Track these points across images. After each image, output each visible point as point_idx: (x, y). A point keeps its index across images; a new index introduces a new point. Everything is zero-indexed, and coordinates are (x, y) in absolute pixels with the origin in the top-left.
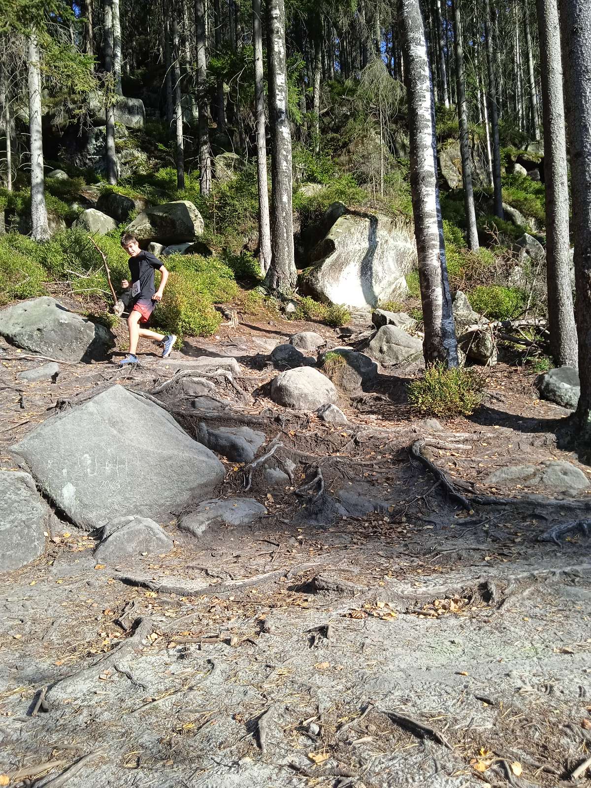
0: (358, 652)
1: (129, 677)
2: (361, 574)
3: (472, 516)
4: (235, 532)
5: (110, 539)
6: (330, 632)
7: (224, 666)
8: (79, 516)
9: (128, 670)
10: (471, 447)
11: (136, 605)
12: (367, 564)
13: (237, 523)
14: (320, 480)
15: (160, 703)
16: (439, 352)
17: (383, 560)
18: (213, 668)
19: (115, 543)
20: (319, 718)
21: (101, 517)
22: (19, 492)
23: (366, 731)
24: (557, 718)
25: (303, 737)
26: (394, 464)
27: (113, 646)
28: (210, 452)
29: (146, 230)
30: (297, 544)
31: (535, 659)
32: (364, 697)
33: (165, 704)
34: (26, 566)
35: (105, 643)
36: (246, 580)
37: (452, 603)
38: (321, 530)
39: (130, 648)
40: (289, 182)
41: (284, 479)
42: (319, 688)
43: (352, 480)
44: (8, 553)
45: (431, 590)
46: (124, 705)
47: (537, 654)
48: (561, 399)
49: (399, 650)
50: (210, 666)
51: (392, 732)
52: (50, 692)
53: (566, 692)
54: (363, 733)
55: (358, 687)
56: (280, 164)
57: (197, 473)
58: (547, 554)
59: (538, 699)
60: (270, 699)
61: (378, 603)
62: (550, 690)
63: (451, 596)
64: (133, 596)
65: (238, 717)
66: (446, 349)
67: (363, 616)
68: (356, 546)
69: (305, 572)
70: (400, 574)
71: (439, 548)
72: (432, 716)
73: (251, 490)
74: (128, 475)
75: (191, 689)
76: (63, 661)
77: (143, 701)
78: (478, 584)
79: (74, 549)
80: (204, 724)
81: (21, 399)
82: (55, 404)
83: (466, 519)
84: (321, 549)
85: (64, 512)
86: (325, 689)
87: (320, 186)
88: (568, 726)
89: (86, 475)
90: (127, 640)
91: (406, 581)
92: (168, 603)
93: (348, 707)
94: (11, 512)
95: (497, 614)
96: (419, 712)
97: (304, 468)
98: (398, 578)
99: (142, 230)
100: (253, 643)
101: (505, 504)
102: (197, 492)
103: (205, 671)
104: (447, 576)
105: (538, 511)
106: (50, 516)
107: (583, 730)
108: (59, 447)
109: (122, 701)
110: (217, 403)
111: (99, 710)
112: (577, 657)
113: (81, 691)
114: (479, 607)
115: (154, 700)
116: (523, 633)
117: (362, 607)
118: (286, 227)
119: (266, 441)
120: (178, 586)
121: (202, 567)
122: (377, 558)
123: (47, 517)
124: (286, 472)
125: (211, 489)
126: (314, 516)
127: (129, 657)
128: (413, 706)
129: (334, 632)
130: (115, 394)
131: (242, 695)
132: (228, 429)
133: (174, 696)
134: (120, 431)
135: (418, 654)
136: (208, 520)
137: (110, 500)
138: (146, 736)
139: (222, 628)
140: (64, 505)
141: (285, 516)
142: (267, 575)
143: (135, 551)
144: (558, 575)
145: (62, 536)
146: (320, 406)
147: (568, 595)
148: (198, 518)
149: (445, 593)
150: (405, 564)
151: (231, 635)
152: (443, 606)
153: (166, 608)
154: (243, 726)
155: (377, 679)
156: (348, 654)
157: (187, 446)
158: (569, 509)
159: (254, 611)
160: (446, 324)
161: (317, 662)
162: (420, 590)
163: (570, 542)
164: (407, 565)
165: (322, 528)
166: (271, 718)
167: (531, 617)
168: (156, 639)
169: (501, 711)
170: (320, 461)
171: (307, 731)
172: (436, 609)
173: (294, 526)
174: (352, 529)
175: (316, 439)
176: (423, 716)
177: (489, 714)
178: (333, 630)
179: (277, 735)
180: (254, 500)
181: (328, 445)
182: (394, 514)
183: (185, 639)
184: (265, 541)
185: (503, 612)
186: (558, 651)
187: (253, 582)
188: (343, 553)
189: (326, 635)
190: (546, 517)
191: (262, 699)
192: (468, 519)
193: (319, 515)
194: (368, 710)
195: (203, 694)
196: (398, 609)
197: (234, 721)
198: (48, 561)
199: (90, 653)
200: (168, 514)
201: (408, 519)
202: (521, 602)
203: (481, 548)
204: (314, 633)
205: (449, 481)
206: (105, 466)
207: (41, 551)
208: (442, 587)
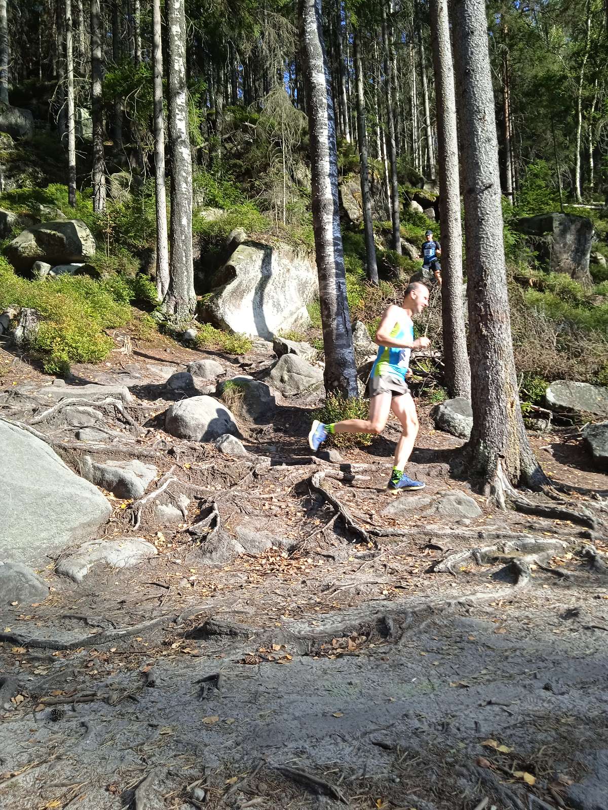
0: (250, 702)
2: (256, 615)
3: (370, 549)
4: (121, 575)
6: (221, 682)
7: (99, 728)
10: (369, 478)
12: (264, 604)
13: (122, 564)
14: (216, 517)
15: (20, 779)
16: (339, 382)
17: (279, 599)
18: (86, 732)
20: (205, 781)
23: (257, 791)
24: (453, 757)
25: (185, 805)
26: (293, 496)
28: (95, 488)
29: (31, 247)
30: (189, 585)
31: (432, 696)
32: (256, 753)
33: (26, 779)
36: (130, 628)
37: (350, 640)
38: (216, 569)
40: (189, 204)
41: (177, 516)
42: (206, 745)
43: (248, 514)
45: (329, 627)
47: (434, 689)
48: (455, 429)
49: (294, 697)
50: (83, 730)
53: (462, 729)
54: (252, 793)
55: (250, 741)
56: (179, 185)
57: (79, 511)
58: (443, 584)
59: (435, 739)
60: (150, 763)
61: (274, 645)
62: (445, 726)
63: (349, 634)
65: (112, 788)
66: (346, 378)
67: (258, 661)
68: (252, 585)
69: (197, 616)
70: (298, 612)
71: (337, 583)
72: (328, 768)
73: (140, 529)
75: (59, 758)
78: (376, 620)
80: (71, 800)
83: (365, 552)
84: (215, 590)
86: (212, 747)
87: (221, 211)
88: (464, 766)
91: (303, 620)
92: (37, 659)
93: (237, 766)
95: (394, 650)
96: (313, 764)
97: (199, 504)
98: (296, 617)
99: (27, 247)
100: (134, 699)
101: (403, 536)
102: (79, 532)
104: (345, 612)
105: (434, 541)
107: (479, 768)
110: (107, 436)
112: (472, 690)
114: (376, 645)
115: (13, 776)
116: (420, 668)
117: (257, 650)
118: (185, 250)
119: (158, 475)
120: (52, 639)
121: (81, 616)
122: (274, 596)
124: (180, 508)
125: (95, 528)
126: (208, 555)
128: (308, 758)
129: (225, 681)
131: (118, 761)
132: (117, 463)
133: (38, 769)
135: (314, 699)
136: (90, 563)
139: (101, 684)
141: (176, 556)
142: (152, 622)
143: (4, 601)
144: (453, 606)
147: (464, 626)
148: (79, 561)
149: (343, 631)
150: (303, 602)
151: (111, 692)
152: (341, 645)
153: (36, 664)
154: (118, 798)
155: (270, 731)
156: (240, 705)
157: (69, 482)
158: (463, 538)
159: (137, 663)
160: (346, 354)
161: (205, 717)
162: (317, 629)
163: (465, 572)
164: (305, 602)
165: (216, 567)
166: (150, 786)
167: (428, 651)
168: (21, 702)
169: (398, 756)
170: (216, 495)
171: (191, 798)
172: (333, 649)
173: (186, 566)
174: (248, 568)
175: (213, 472)
176: (318, 768)
177: (386, 760)
178: (224, 678)
179: (156, 806)
180: (142, 539)
181: (225, 478)
182: (292, 549)
183: (56, 699)
184: (154, 584)
185: (400, 647)
186: (454, 685)
187: (138, 630)
188: (238, 593)
189: (217, 685)
190: (442, 547)
191: (141, 765)
192: (367, 552)
193: (214, 553)
194: (259, 766)
195: (72, 764)
196: (295, 651)
197: (107, 793)
200: (44, 558)
201: (307, 554)
202: (418, 635)
203: (379, 582)
204: (204, 684)
205: (348, 513)
208: (340, 625)
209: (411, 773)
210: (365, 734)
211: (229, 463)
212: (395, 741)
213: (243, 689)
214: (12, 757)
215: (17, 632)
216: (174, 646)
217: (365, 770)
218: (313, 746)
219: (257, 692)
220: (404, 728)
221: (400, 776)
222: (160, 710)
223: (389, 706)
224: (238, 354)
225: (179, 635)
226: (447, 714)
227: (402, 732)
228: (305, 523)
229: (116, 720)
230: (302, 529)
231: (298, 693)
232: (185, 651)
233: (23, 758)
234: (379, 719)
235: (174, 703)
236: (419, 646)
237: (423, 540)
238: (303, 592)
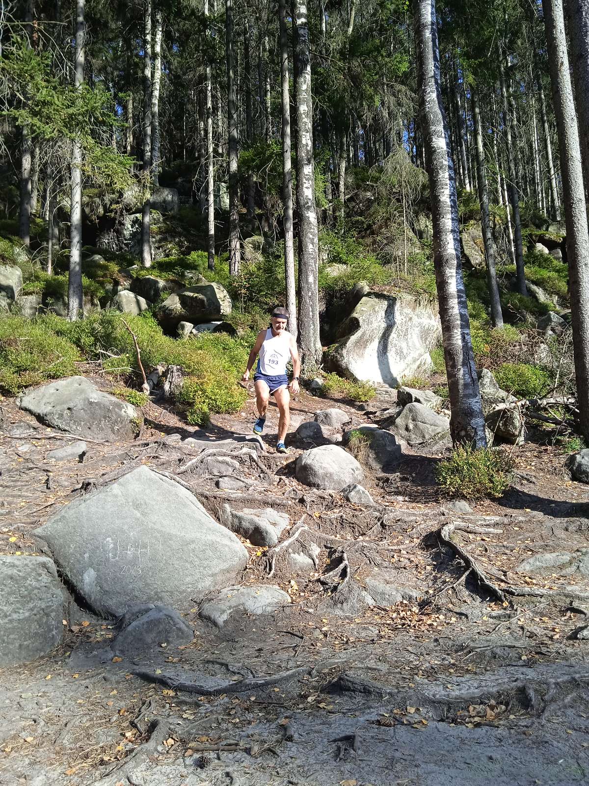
0: (387, 768)
2: (389, 673)
3: (505, 609)
4: (257, 622)
5: (130, 628)
6: (357, 744)
7: (243, 779)
8: (98, 604)
9: (142, 782)
10: (502, 531)
11: (153, 704)
12: (396, 661)
13: (259, 612)
14: (346, 567)
16: (467, 431)
17: (412, 658)
18: (231, 783)
19: (134, 634)
21: (122, 604)
22: (40, 579)
26: (423, 549)
27: (128, 753)
28: (233, 535)
29: (177, 310)
30: (321, 636)
31: (582, 782)
34: (42, 658)
35: (119, 748)
36: (268, 678)
37: (488, 709)
38: (347, 621)
39: (144, 756)
40: (315, 263)
41: (309, 564)
43: (378, 565)
44: (25, 643)
45: (464, 692)
47: (585, 776)
49: (432, 767)
50: (228, 781)
56: (306, 246)
57: (219, 558)
61: (408, 707)
63: (487, 701)
64: (150, 694)
66: (473, 428)
67: (393, 723)
68: (383, 640)
69: (331, 670)
70: (431, 673)
71: (472, 644)
73: (275, 576)
74: (150, 560)
76: (74, 770)
78: (515, 689)
79: (91, 640)
81: (48, 480)
82: (80, 486)
83: (499, 612)
84: (347, 642)
85: (84, 598)
87: (345, 266)
89: (107, 560)
90: (142, 746)
91: (438, 682)
92: (185, 703)
94: (31, 599)
95: (536, 724)
97: (329, 553)
98: (430, 679)
99: (173, 310)
100: (274, 753)
101: (542, 596)
102: (219, 578)
104: (482, 677)
105: (576, 604)
106: (69, 603)
108: (82, 530)
110: (244, 485)
114: (516, 717)
116: (567, 748)
117: (391, 711)
118: (311, 306)
119: (290, 523)
120: (197, 684)
121: (223, 661)
122: (406, 654)
123: (67, 605)
124: (311, 557)
125: (233, 575)
126: (339, 605)
127: (143, 766)
129: (361, 742)
130: (140, 475)
132: (252, 511)
134: (144, 514)
135: (452, 772)
136: (230, 609)
137: (131, 587)
139: (243, 734)
140: (84, 591)
141: (309, 605)
142: (288, 673)
143: (154, 642)
145: (80, 625)
146: (345, 486)
148: (220, 606)
149: (480, 698)
150: (436, 662)
151: (252, 743)
152: (479, 712)
153: (184, 708)
156: (376, 771)
157: (210, 529)
159: (275, 715)
160: (473, 403)
161: (343, 779)
162: (453, 693)
164: (439, 663)
165: (348, 619)
167: (575, 730)
168: (172, 745)
170: (346, 545)
172: (470, 717)
173: (318, 616)
174: (379, 621)
175: (342, 521)
178: (360, 739)
180: (277, 587)
181: (354, 527)
182: (423, 604)
183: (202, 746)
185: (544, 722)
187: (275, 680)
188: (370, 647)
189: (353, 746)
190: (585, 611)
192: (501, 612)
193: (345, 604)
196: (430, 714)
198: (65, 652)
199: (102, 760)
200: (189, 601)
201: (438, 610)
202: (562, 710)
203: (516, 645)
204: (340, 744)
205: (480, 569)
206: (127, 550)
207: (58, 640)
208: (476, 690)
211: (357, 513)
213: (379, 753)
215: (167, 674)
216: (310, 699)
219: (393, 758)
222: (299, 767)
224: (362, 401)
225: (314, 688)
228: (436, 578)
229: (258, 773)
230: (433, 583)
231: (436, 763)
232: (322, 705)
235: (312, 761)
236: (565, 722)
237: (564, 602)
238: (436, 651)
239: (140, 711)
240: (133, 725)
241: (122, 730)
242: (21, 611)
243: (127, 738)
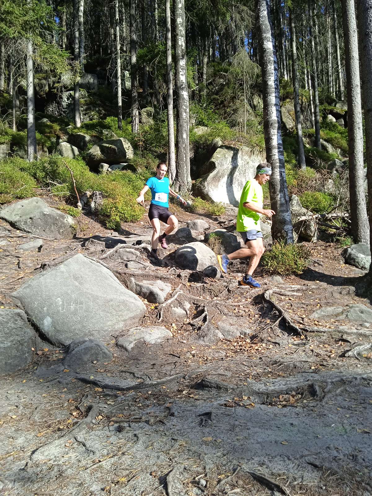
0: (230, 430)
1: (84, 445)
2: (232, 377)
3: (302, 340)
4: (152, 348)
5: (73, 352)
6: (213, 417)
7: (144, 438)
8: (54, 338)
9: (84, 440)
10: (301, 294)
11: (89, 396)
12: (236, 371)
13: (153, 342)
14: (206, 316)
15: (103, 463)
16: (281, 233)
17: (246, 368)
18: (137, 440)
19: (76, 355)
20: (206, 475)
21: (68, 338)
22: (16, 323)
23: (237, 485)
24: (361, 478)
25: (195, 488)
26: (253, 305)
27: (74, 424)
28: (137, 296)
29: (98, 155)
30: (191, 357)
31: (345, 436)
32: (235, 461)
33: (107, 464)
34: (20, 370)
35: (69, 421)
36: (159, 380)
37: (291, 397)
38: (207, 347)
39: (85, 426)
40: (187, 125)
41: (183, 314)
42: (205, 454)
43: (225, 315)
44: (9, 361)
45: (277, 388)
46: (80, 464)
47: (346, 433)
48: (359, 264)
49: (257, 429)
50: (136, 439)
51: (253, 486)
52: (34, 455)
53: (366, 460)
54: (234, 486)
55: (231, 454)
56: (182, 114)
57: (128, 310)
58: (352, 365)
59: (348, 465)
60: (174, 461)
61: (243, 396)
62: (354, 458)
63: (290, 393)
64: (87, 390)
65: (154, 474)
66: (285, 231)
67: (234, 405)
68: (229, 358)
69: (197, 376)
70: (257, 377)
71: (282, 360)
72: (280, 475)
73: (162, 321)
74: (85, 311)
75: (123, 454)
76: (42, 434)
77: (93, 462)
78: (307, 385)
79: (50, 359)
80: (131, 478)
81: (19, 263)
82: (40, 266)
84: (207, 360)
85: (45, 335)
86: (209, 455)
87: (206, 128)
88: (368, 484)
89: (58, 311)
90: (83, 420)
91: (261, 382)
92: (109, 395)
93: (224, 468)
94: (11, 335)
95: (319, 405)
96: (270, 472)
97: (196, 307)
98: (256, 380)
99: (96, 155)
100: (163, 423)
101: (324, 332)
102: (129, 322)
103: (132, 442)
104: (287, 379)
105: (345, 337)
106: (35, 337)
108: (42, 293)
109: (80, 461)
110: (143, 266)
111: (65, 467)
112: (371, 435)
113: (53, 454)
114: (308, 401)
115: (100, 461)
116: (337, 418)
117: (233, 399)
118: (185, 153)
119: (172, 289)
120: (116, 384)
121: (131, 371)
122: (242, 366)
124: (185, 309)
125: (137, 320)
126: (202, 338)
127: (84, 431)
128: (267, 468)
129: (215, 416)
130: (78, 259)
131: (156, 459)
132: (148, 282)
133: (113, 459)
134: (81, 283)
135: (269, 432)
136: (135, 341)
137: (73, 328)
138: (94, 486)
140: (44, 330)
141: (183, 338)
142: (171, 377)
143: (89, 360)
144: (359, 380)
145: (42, 350)
146: (206, 267)
147: (366, 393)
148: (129, 339)
149: (286, 391)
150: (260, 371)
151: (150, 417)
152: (285, 399)
153: (108, 398)
154: (157, 480)
155: (243, 449)
156: (224, 431)
157: (122, 293)
158: (365, 336)
159: (164, 401)
160: (286, 216)
161: (204, 437)
162: (270, 388)
163: (366, 358)
164: (262, 371)
165: (208, 346)
166: (175, 475)
167: (342, 408)
168: (101, 419)
169: (324, 472)
170: (206, 303)
171: (198, 484)
172: (280, 401)
173: (189, 345)
175: (204, 288)
176: (273, 475)
177: (316, 474)
178: (215, 414)
179: (178, 487)
180: (164, 327)
181: (211, 292)
182: (253, 338)
183: (120, 420)
184: (171, 354)
185: (324, 404)
186: (360, 431)
187: (163, 382)
188: (220, 363)
189: (210, 418)
190: (350, 341)
191: (169, 462)
192: (300, 341)
193: (205, 338)
194: (237, 470)
195: (131, 458)
196: (256, 400)
197: (151, 477)
198: (34, 367)
199: (59, 428)
200: (110, 336)
201: (262, 341)
202: (335, 397)
203: (308, 361)
204: (202, 417)
205: (288, 316)
206: (70, 305)
207: (29, 360)
208: (284, 386)
209: (333, 485)
210: (302, 457)
211: (213, 283)
212: (322, 463)
213: (226, 422)
214: (99, 451)
215: (97, 379)
216: (184, 392)
217: (302, 479)
218: (270, 461)
219: (234, 425)
220: (327, 455)
221: (325, 485)
222: (178, 430)
223: (317, 441)
224: (217, 215)
225: (187, 386)
226: (355, 449)
227: (326, 458)
228: (261, 322)
229: (154, 434)
230: (259, 325)
231: (259, 427)
232: (191, 396)
233: (104, 452)
234: (311, 448)
235: (186, 427)
236: (336, 404)
237: (337, 336)
238: (260, 364)
239: (81, 400)
240: (77, 408)
241: (71, 411)
242: (5, 342)
243: (73, 416)
